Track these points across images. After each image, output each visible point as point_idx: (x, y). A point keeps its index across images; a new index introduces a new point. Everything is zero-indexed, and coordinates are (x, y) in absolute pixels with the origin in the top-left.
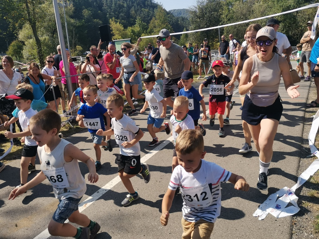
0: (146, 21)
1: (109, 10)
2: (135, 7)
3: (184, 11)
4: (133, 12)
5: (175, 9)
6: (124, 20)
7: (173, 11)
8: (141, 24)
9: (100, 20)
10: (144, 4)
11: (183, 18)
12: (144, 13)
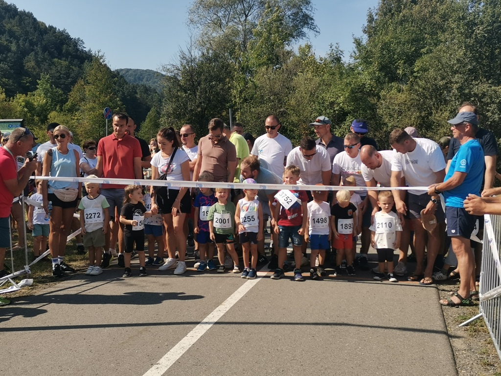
0: (61, 85)
2: (36, 54)
3: (149, 75)
4: (33, 63)
5: (129, 68)
6: (9, 78)
7: (124, 72)
8: (49, 91)
10: (59, 49)
11: (145, 87)
12: (59, 69)
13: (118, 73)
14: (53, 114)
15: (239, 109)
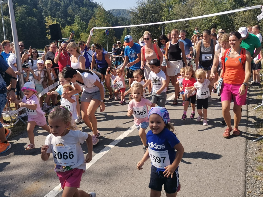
0: (84, 20)
1: (45, 7)
2: (72, 6)
3: (124, 11)
4: (71, 10)
5: (114, 9)
6: (62, 19)
7: (112, 11)
8: (80, 23)
9: (35, 18)
10: (82, 3)
11: (122, 18)
12: (83, 12)
13: (109, 12)
14: (82, 34)
15: (166, 25)
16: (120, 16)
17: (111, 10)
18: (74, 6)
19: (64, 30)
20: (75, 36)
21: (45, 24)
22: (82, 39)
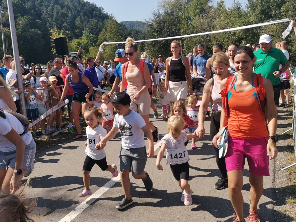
0: (94, 32)
1: (50, 18)
2: (81, 17)
3: (138, 24)
4: (79, 22)
5: (127, 21)
6: (69, 31)
7: (125, 23)
8: (89, 36)
9: (39, 29)
10: (91, 13)
11: (136, 30)
12: (92, 24)
13: (122, 24)
14: (91, 48)
15: (185, 39)
16: (134, 28)
17: (123, 22)
18: (83, 18)
19: (71, 43)
20: (83, 51)
21: (50, 36)
22: (91, 53)
